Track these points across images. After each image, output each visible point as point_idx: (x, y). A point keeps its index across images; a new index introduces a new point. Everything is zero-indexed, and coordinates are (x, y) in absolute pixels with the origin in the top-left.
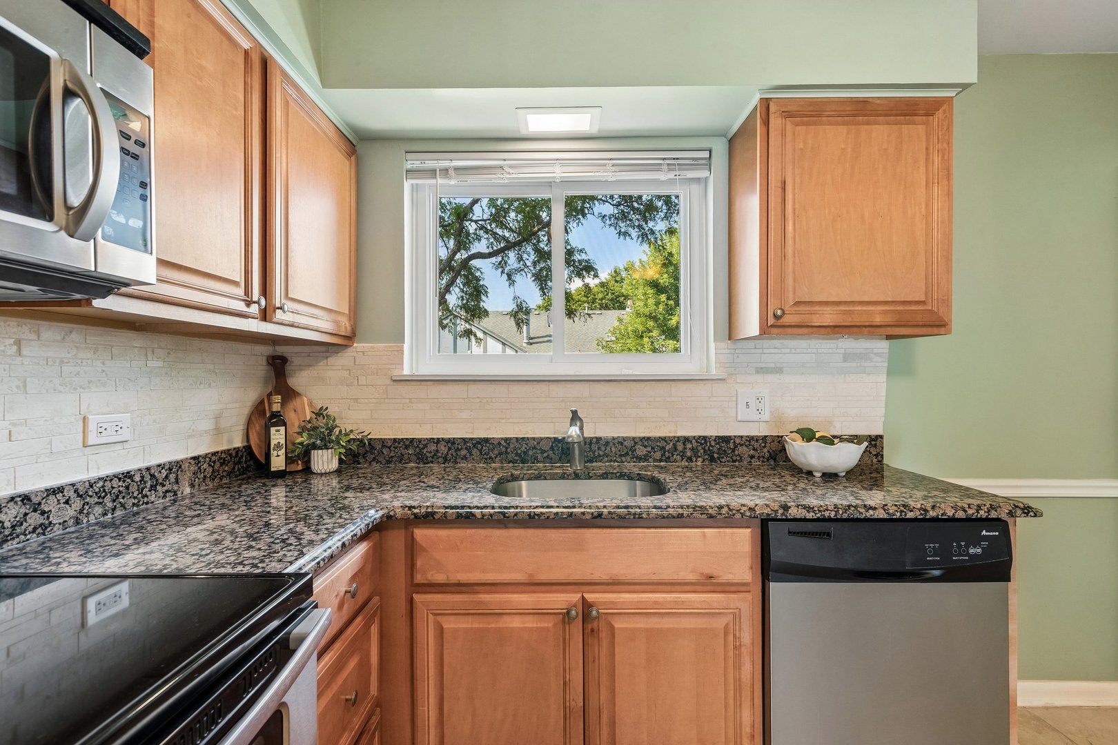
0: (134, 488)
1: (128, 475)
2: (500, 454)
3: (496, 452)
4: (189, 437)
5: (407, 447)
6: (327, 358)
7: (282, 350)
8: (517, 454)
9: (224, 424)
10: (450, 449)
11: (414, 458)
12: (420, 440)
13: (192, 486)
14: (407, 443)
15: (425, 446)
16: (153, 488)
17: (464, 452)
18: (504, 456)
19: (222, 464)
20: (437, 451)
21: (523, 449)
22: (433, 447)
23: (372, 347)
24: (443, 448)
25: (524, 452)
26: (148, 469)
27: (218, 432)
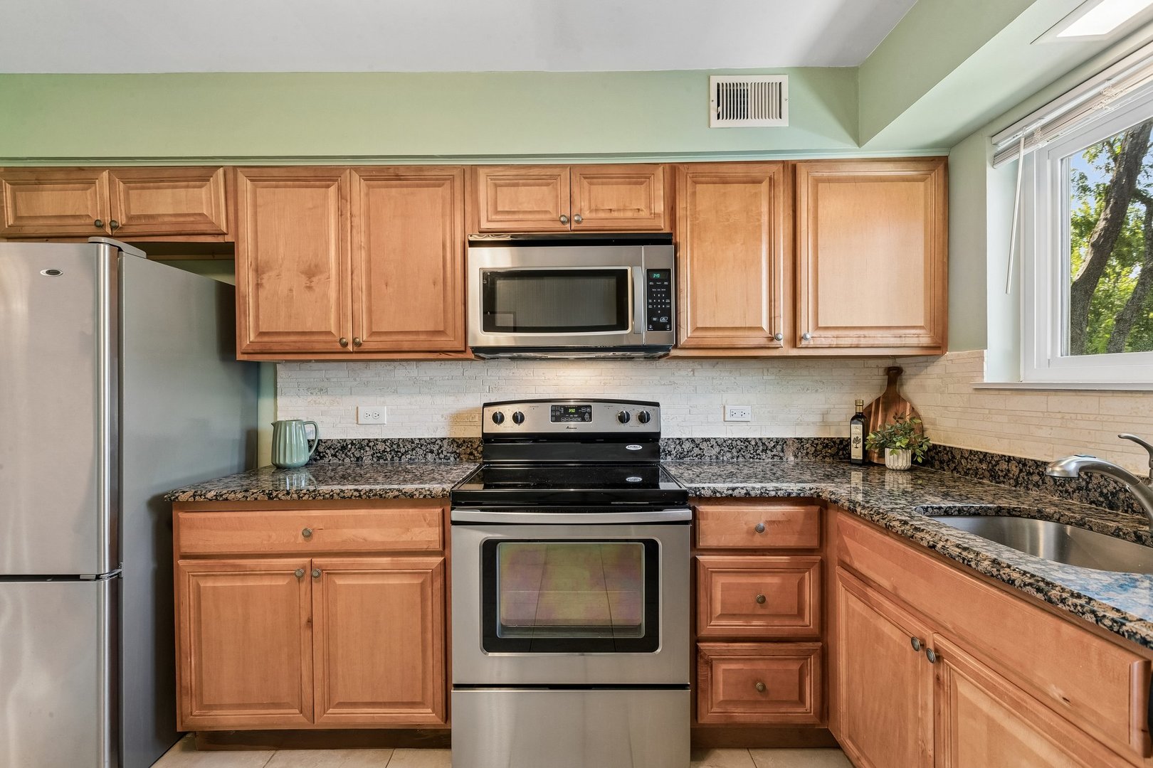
0: (750, 448)
1: (746, 440)
2: (1079, 489)
3: (1074, 485)
4: (797, 424)
5: (981, 461)
6: (927, 367)
7: (899, 362)
8: (1101, 494)
9: (831, 418)
10: (1021, 471)
11: (987, 474)
12: (992, 456)
13: (796, 456)
14: (981, 457)
15: (997, 463)
16: (764, 451)
17: (1036, 478)
18: (1084, 492)
19: (824, 447)
20: (1008, 470)
21: (1111, 488)
22: (1004, 466)
23: (958, 355)
24: (1014, 468)
25: (1112, 493)
26: (760, 439)
27: (825, 424)
